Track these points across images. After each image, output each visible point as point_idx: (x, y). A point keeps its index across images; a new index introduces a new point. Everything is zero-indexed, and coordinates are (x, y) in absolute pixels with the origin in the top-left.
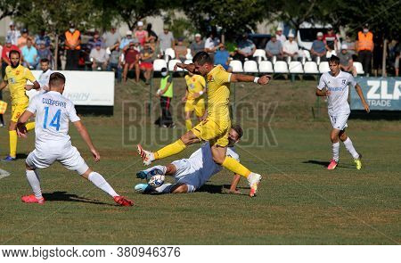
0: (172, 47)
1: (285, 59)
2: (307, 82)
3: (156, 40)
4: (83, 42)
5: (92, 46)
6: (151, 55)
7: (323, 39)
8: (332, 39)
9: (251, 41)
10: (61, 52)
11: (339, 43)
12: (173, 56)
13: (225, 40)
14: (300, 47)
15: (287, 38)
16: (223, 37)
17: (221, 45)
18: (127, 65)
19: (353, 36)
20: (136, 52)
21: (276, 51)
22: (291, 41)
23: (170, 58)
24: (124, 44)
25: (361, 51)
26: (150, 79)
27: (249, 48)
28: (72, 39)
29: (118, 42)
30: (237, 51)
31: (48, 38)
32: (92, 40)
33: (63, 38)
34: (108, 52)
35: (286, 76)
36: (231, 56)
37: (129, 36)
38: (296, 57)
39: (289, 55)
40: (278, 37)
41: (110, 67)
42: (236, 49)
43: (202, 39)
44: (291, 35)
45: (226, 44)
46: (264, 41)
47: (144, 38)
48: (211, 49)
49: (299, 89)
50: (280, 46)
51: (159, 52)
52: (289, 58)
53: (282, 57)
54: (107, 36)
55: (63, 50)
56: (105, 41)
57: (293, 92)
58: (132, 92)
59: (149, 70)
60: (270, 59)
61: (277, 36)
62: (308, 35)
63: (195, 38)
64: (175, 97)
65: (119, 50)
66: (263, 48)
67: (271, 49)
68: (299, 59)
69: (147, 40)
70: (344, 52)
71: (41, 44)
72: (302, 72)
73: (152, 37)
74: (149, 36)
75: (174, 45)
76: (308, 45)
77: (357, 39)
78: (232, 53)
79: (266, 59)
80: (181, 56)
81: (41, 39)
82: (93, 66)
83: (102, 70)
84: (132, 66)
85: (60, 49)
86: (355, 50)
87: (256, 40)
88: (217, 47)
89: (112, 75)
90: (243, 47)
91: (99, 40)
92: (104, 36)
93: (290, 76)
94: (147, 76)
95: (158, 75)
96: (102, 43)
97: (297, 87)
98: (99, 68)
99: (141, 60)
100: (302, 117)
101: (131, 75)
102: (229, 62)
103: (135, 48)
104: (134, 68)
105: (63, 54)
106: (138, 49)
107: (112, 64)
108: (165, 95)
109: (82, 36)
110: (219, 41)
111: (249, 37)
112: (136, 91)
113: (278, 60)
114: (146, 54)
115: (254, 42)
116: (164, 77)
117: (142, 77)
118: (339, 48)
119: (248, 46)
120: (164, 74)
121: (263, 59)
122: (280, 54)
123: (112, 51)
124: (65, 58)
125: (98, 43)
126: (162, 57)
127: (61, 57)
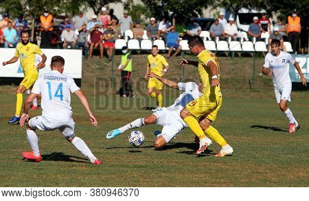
0: (131, 29)
1: (226, 39)
2: (245, 59)
3: (117, 23)
4: (55, 24)
5: (63, 28)
6: (113, 36)
7: (258, 22)
8: (266, 22)
9: (197, 24)
10: (37, 33)
11: (272, 26)
12: (131, 37)
13: (176, 23)
14: (238, 29)
15: (228, 22)
16: (174, 20)
17: (172, 27)
18: (92, 44)
19: (283, 20)
20: (100, 33)
21: (218, 33)
22: (231, 24)
23: (129, 38)
24: (90, 26)
25: (290, 32)
26: (112, 56)
27: (196, 29)
28: (46, 22)
29: (85, 25)
30: (185, 32)
31: (26, 21)
32: (63, 23)
33: (38, 21)
34: (77, 32)
35: (227, 54)
36: (180, 37)
37: (94, 20)
38: (235, 37)
39: (229, 36)
40: (220, 21)
41: (79, 45)
42: (185, 31)
43: (156, 22)
44: (231, 19)
45: (176, 27)
46: (209, 24)
47: (107, 21)
48: (163, 30)
49: (237, 65)
50: (222, 28)
51: (119, 33)
52: (230, 39)
53: (224, 37)
54: (76, 19)
55: (38, 31)
56: (74, 24)
57: (233, 67)
58: (97, 66)
59: (111, 48)
60: (213, 39)
61: (220, 19)
62: (246, 19)
63: (151, 21)
64: (133, 71)
65: (86, 31)
66: (208, 29)
67: (214, 30)
68: (238, 39)
69: (110, 23)
70: (276, 33)
71: (20, 27)
72: (241, 50)
73: (113, 20)
74: (111, 20)
75: (133, 27)
76: (246, 27)
77: (287, 22)
78: (182, 34)
79: (210, 39)
80: (138, 36)
81: (20, 22)
82: (64, 45)
83: (71, 48)
84: (97, 45)
85: (36, 30)
86: (285, 32)
87: (202, 23)
88: (169, 29)
89: (80, 52)
90: (190, 29)
91: (68, 22)
92: (74, 19)
93: (230, 53)
94: (110, 53)
95: (119, 52)
96: (71, 26)
97: (236, 63)
98: (69, 47)
99: (104, 39)
100: (240, 88)
101: (96, 52)
102: (179, 41)
103: (99, 30)
104: (99, 46)
105: (38, 35)
106: (102, 31)
107: (80, 43)
108: (125, 69)
109: (55, 19)
110: (170, 24)
111: (196, 21)
112: (100, 66)
113: (220, 40)
114: (109, 35)
115: (200, 25)
116: (125, 54)
117: (105, 54)
118: (272, 30)
119: (195, 28)
120: (124, 51)
121: (207, 39)
122: (222, 35)
123: (80, 32)
124: (40, 38)
125: (68, 25)
126: (123, 38)
127: (37, 37)
